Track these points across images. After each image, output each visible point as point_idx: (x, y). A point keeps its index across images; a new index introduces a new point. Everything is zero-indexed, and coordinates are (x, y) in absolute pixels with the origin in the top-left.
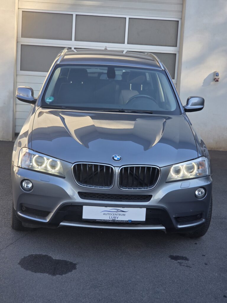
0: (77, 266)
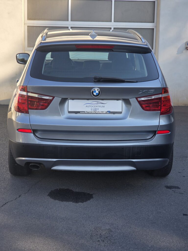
0: (94, 196)
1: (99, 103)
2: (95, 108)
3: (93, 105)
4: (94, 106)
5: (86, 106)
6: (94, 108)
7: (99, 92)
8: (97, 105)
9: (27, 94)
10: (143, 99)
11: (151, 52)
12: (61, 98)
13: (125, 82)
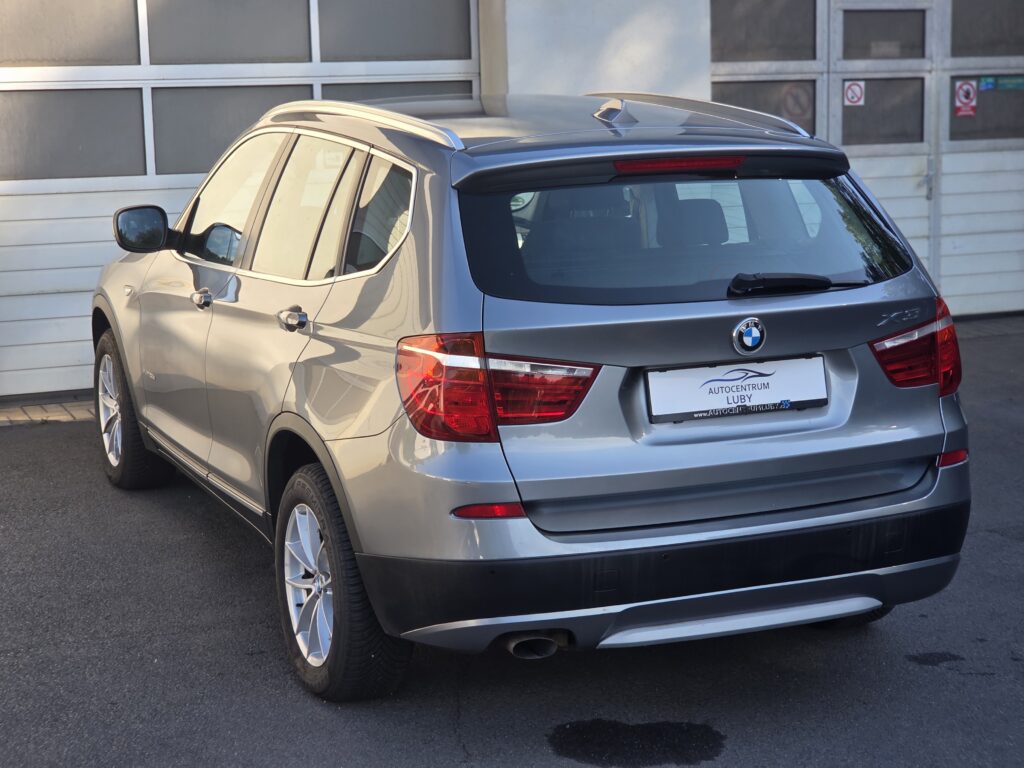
1: (751, 374)
2: (739, 394)
3: (730, 384)
4: (734, 389)
5: (711, 391)
6: (736, 394)
7: (762, 333)
8: (744, 384)
9: (486, 364)
10: (888, 344)
11: (850, 172)
12: (625, 369)
13: (832, 288)
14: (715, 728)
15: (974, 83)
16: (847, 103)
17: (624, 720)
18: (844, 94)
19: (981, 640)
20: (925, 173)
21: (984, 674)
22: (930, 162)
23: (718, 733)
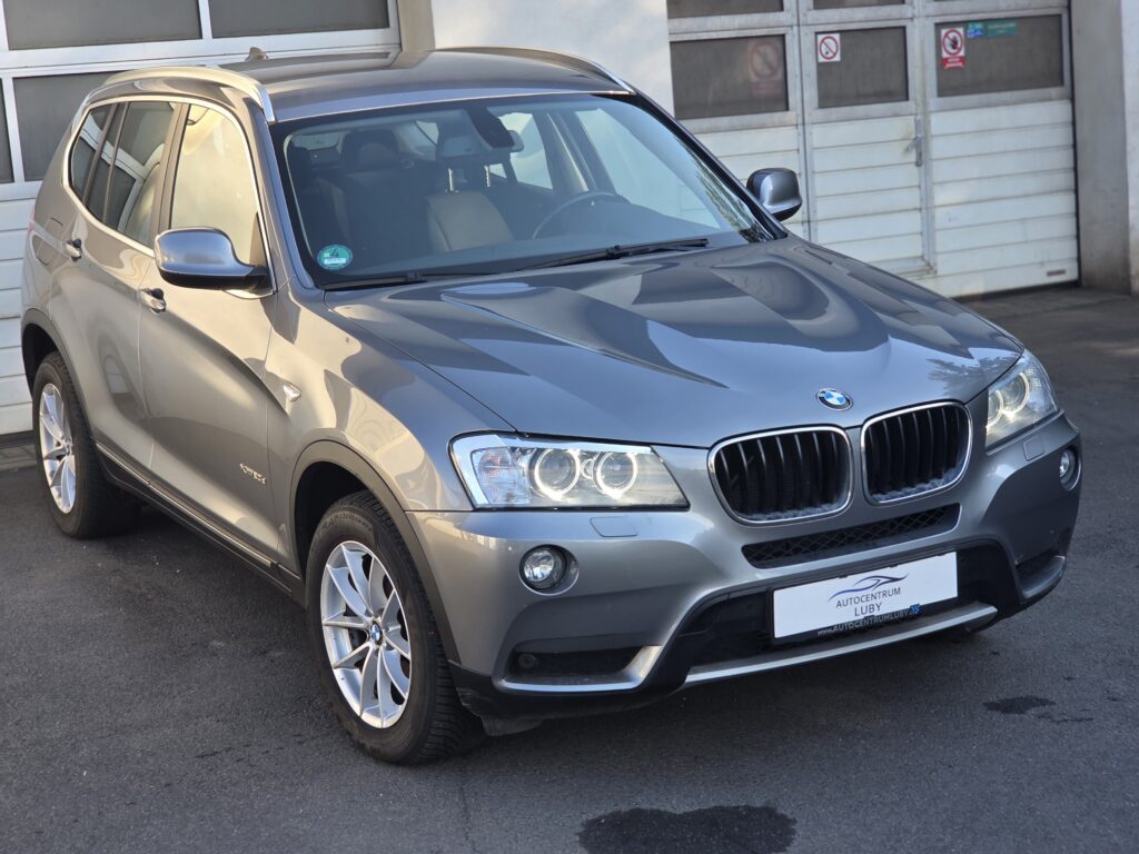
14: (780, 811)
15: (961, 30)
16: (821, 60)
17: (669, 809)
18: (817, 48)
19: (1069, 679)
20: (913, 136)
21: (1081, 720)
22: (917, 123)
23: (783, 816)
